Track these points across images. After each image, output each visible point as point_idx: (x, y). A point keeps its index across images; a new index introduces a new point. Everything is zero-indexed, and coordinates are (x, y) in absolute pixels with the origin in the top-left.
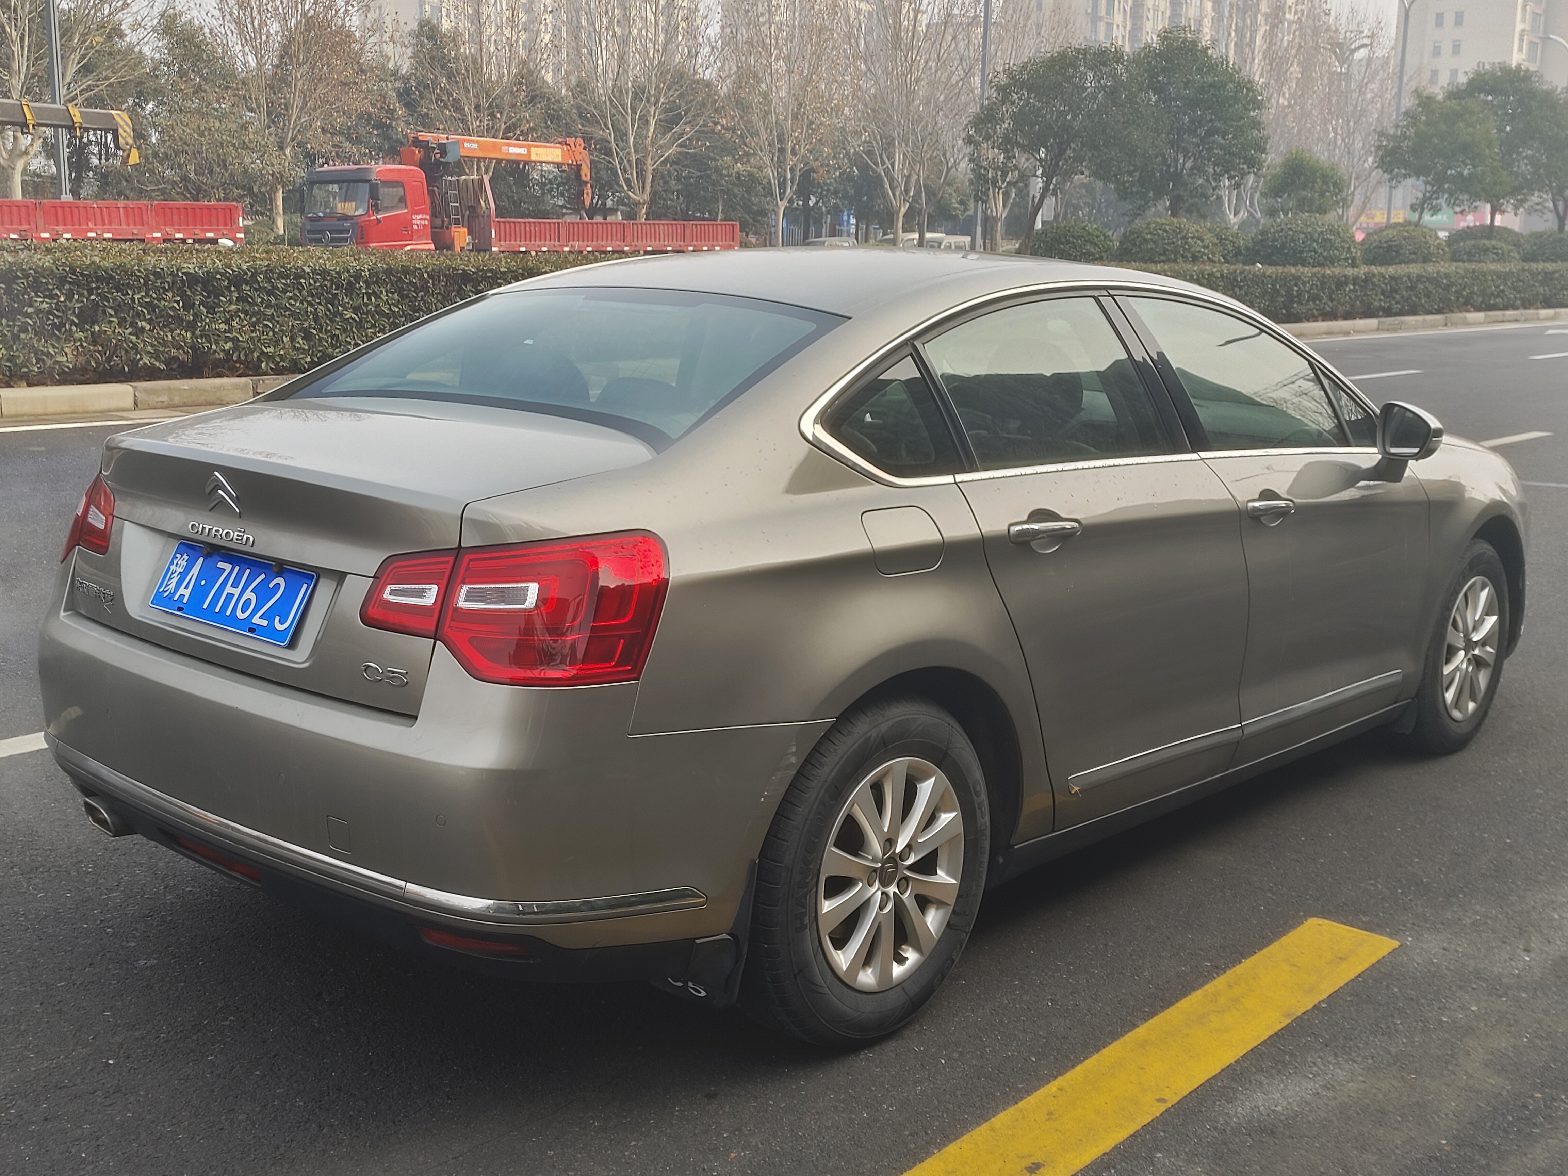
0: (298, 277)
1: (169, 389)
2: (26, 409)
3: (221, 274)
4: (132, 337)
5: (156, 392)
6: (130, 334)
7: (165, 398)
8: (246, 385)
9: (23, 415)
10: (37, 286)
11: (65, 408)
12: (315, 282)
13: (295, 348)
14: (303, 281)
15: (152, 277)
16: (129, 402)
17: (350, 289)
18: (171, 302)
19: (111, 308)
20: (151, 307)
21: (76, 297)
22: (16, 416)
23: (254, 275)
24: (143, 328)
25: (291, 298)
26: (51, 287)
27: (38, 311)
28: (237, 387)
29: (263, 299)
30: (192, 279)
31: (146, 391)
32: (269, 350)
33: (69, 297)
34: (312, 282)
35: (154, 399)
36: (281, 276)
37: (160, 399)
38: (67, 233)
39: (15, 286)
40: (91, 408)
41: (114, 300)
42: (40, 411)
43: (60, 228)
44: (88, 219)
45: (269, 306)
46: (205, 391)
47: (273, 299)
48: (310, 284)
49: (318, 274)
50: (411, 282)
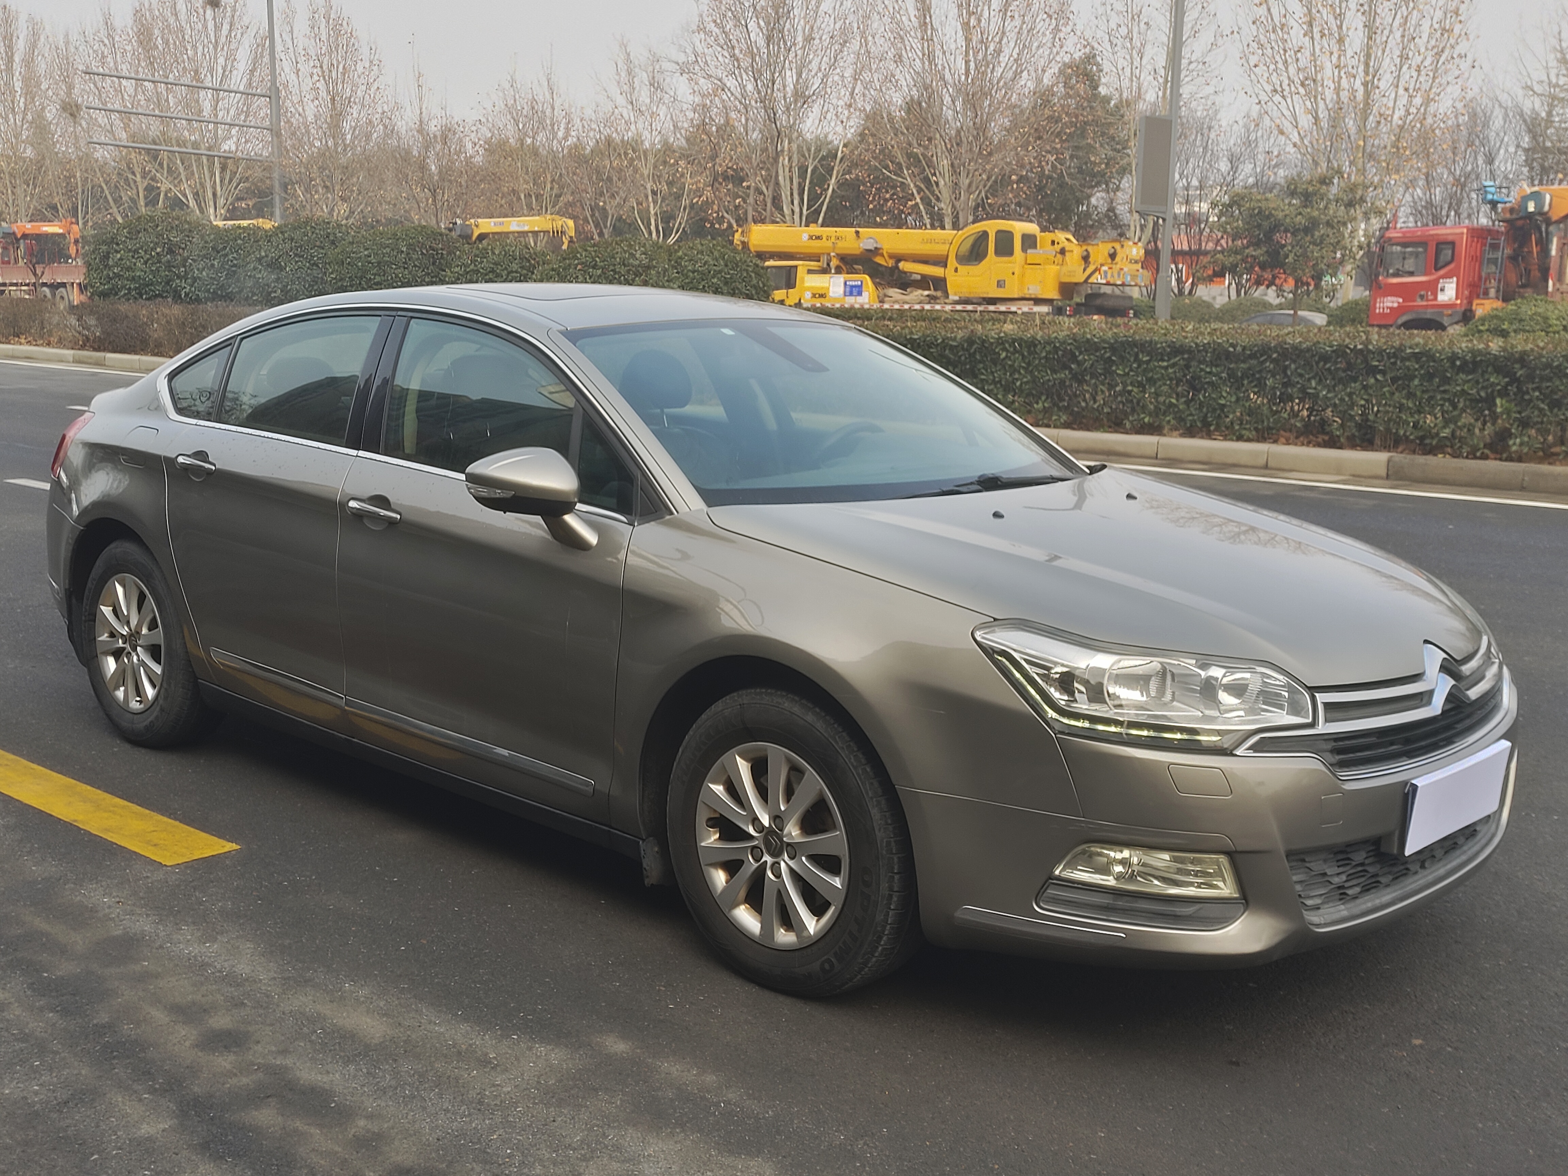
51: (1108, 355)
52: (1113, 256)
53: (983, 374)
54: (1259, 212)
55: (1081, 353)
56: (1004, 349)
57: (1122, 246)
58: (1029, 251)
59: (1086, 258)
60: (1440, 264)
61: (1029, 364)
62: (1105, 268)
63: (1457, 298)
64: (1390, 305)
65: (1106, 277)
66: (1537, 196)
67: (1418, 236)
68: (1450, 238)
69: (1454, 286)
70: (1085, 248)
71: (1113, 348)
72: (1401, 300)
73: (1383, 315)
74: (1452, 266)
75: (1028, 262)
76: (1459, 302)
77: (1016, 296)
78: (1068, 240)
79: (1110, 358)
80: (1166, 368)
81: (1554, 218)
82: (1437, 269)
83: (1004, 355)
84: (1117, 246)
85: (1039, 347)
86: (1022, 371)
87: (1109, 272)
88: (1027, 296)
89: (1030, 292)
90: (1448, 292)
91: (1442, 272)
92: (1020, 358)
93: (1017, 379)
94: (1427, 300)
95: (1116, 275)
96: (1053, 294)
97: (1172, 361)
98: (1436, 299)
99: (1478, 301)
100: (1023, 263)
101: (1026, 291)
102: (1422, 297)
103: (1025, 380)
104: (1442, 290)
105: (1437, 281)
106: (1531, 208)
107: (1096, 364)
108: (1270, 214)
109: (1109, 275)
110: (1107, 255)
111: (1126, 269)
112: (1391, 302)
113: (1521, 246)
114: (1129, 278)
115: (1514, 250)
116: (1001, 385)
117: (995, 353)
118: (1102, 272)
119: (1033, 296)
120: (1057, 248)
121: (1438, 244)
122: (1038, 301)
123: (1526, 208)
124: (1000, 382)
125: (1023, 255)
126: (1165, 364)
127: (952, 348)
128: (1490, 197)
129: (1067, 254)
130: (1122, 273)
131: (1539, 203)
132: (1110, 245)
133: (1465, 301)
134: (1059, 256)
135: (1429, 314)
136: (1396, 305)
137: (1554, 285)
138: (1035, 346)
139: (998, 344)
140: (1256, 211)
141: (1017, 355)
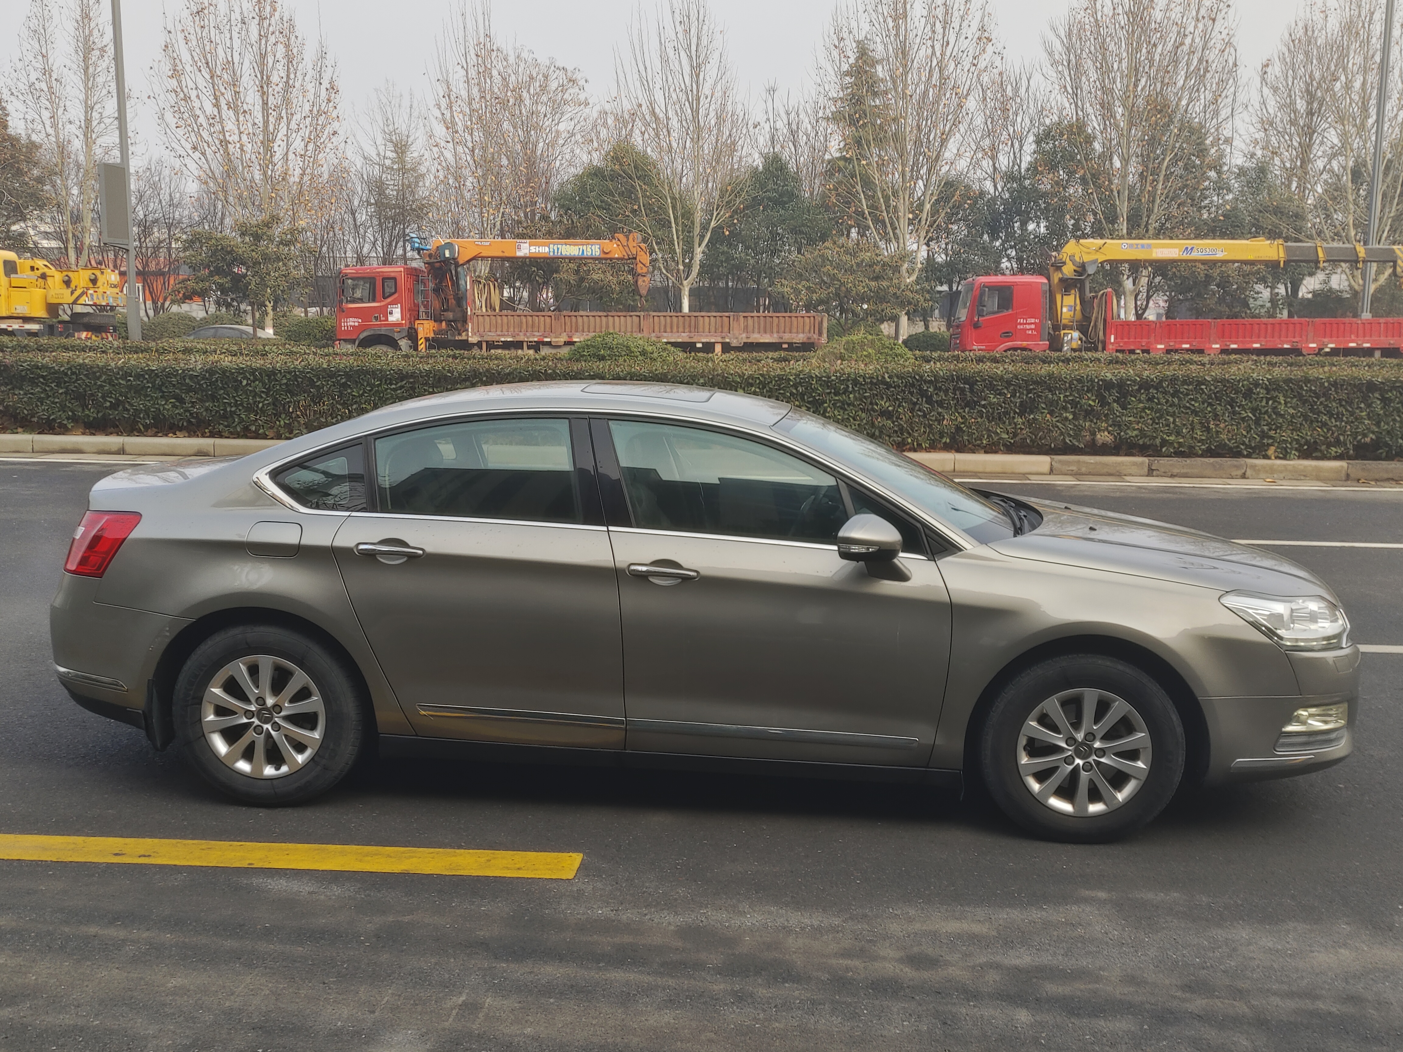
0: (1200, 383)
1: (1079, 462)
2: (971, 468)
3: (1131, 380)
4: (1058, 424)
5: (1068, 463)
6: (1058, 421)
7: (1074, 468)
8: (1142, 463)
9: (967, 472)
10: (991, 387)
11: (998, 469)
12: (1216, 388)
13: (1192, 438)
14: (1203, 387)
15: (1075, 382)
16: (1046, 468)
17: (1248, 394)
18: (1090, 401)
19: (1043, 403)
20: (1075, 404)
21: (1018, 394)
22: (964, 472)
23: (1161, 382)
24: (1066, 418)
25: (1192, 399)
26: (1000, 388)
27: (990, 404)
28: (1135, 464)
29: (1168, 400)
30: (1108, 385)
31: (1060, 461)
32: (1171, 438)
33: (1013, 395)
34: (1212, 387)
35: (1065, 468)
36: (1184, 382)
37: (1071, 468)
38: (1332, 343)
39: (976, 387)
40: (1017, 471)
41: (1046, 397)
42: (981, 470)
43: (1326, 340)
44: (1351, 333)
45: (1172, 405)
46: (1107, 465)
47: (1176, 400)
48: (1210, 390)
49: (1218, 382)
50: (1311, 390)
51: (343, 380)
52: (94, 281)
53: (226, 399)
54: (222, 249)
55: (319, 379)
56: (245, 378)
57: (102, 273)
58: (12, 276)
59: (67, 283)
60: (387, 294)
61: (269, 389)
62: (91, 291)
63: (402, 320)
64: (353, 324)
65: (93, 299)
66: (449, 246)
67: (367, 273)
68: (393, 275)
69: (399, 310)
70: (65, 273)
71: (347, 375)
72: (360, 321)
73: (347, 332)
74: (396, 295)
75: (13, 285)
76: (404, 322)
77: (4, 315)
78: (46, 266)
79: (345, 383)
80: (395, 390)
81: (461, 262)
82: (385, 298)
83: (245, 382)
84: (98, 273)
85: (279, 375)
86: (263, 396)
87: (95, 294)
88: (15, 315)
89: (18, 311)
90: (396, 315)
91: (389, 300)
92: (261, 384)
93: (259, 402)
94: (380, 321)
95: (101, 298)
96: (41, 312)
97: (399, 385)
98: (387, 320)
99: (419, 322)
100: (8, 285)
101: (13, 311)
102: (376, 318)
103: (266, 402)
104: (391, 313)
105: (386, 306)
106: (447, 254)
107: (333, 388)
108: (232, 250)
109: (95, 297)
110: (87, 279)
111: (108, 293)
112: (353, 322)
113: (441, 282)
114: (111, 300)
115: (436, 284)
116: (243, 407)
117: (236, 381)
118: (89, 295)
119: (21, 315)
120: (38, 273)
121: (383, 279)
122: (26, 319)
123: (444, 254)
124: (241, 404)
125: (7, 279)
126: (393, 386)
127: (191, 377)
128: (417, 245)
129: (48, 278)
130: (105, 295)
131: (452, 251)
132: (90, 272)
133: (408, 322)
134: (40, 280)
135: (383, 331)
136: (356, 324)
137: (471, 310)
138: (275, 374)
139: (239, 373)
140: (219, 248)
141: (257, 382)
